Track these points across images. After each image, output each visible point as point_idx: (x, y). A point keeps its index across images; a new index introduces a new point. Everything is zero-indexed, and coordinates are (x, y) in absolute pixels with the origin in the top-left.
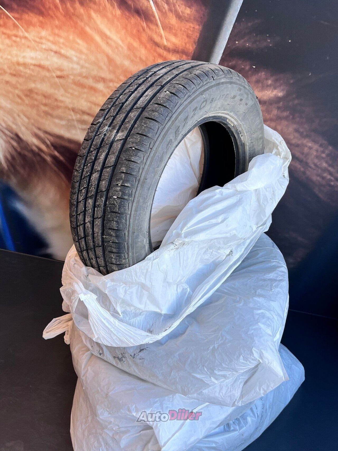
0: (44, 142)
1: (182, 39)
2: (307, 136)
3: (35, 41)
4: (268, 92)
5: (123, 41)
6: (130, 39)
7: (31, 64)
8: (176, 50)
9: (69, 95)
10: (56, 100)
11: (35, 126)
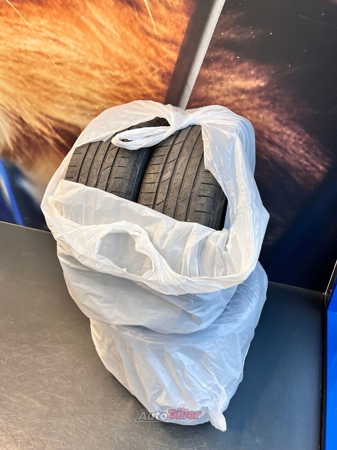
0: (46, 126)
1: (171, 29)
2: (286, 124)
3: (35, 30)
4: (251, 82)
5: (116, 30)
6: (123, 29)
7: (32, 51)
8: (166, 40)
9: (67, 82)
10: (56, 86)
11: (37, 111)
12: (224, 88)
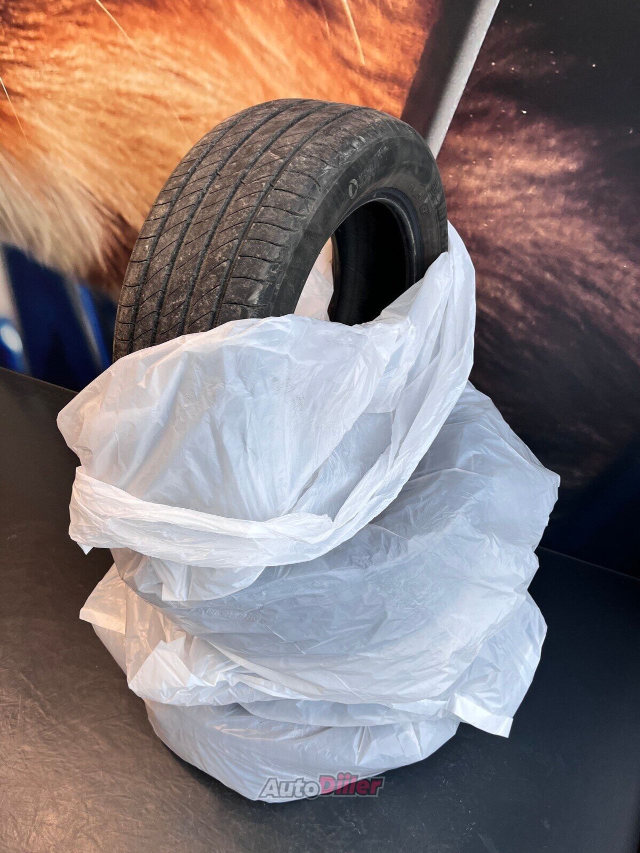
1: (393, 55)
2: (620, 250)
3: (143, 54)
4: (549, 162)
5: (288, 56)
6: (301, 54)
7: (140, 95)
8: (382, 76)
12: (493, 172)
